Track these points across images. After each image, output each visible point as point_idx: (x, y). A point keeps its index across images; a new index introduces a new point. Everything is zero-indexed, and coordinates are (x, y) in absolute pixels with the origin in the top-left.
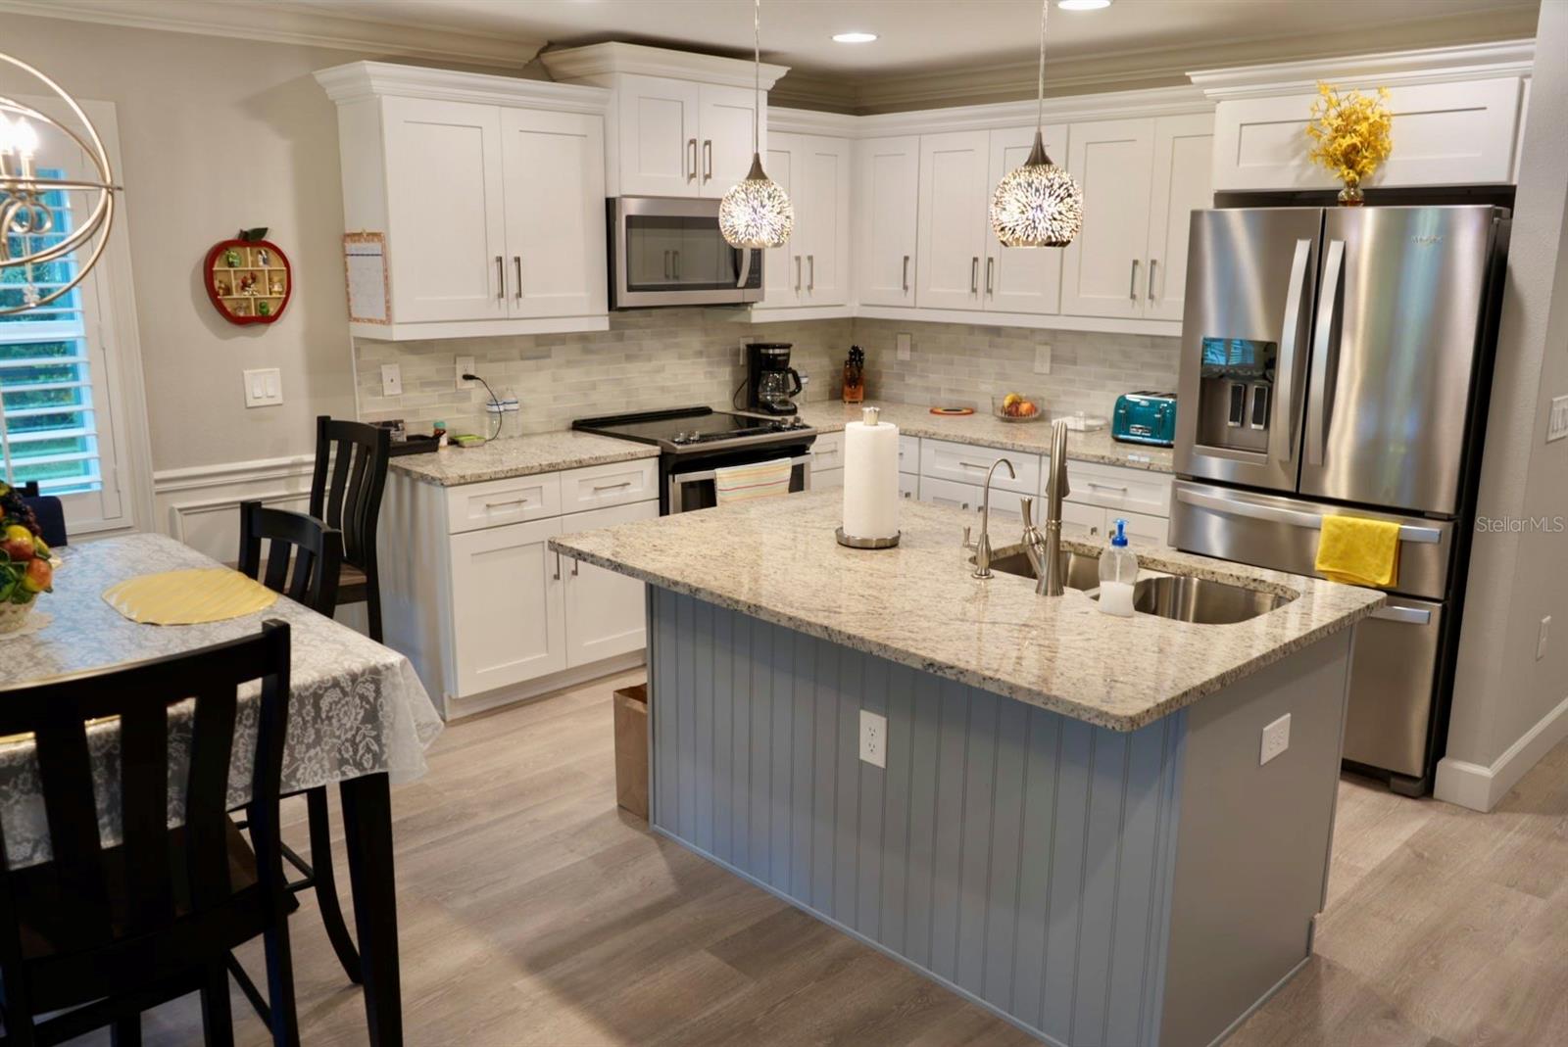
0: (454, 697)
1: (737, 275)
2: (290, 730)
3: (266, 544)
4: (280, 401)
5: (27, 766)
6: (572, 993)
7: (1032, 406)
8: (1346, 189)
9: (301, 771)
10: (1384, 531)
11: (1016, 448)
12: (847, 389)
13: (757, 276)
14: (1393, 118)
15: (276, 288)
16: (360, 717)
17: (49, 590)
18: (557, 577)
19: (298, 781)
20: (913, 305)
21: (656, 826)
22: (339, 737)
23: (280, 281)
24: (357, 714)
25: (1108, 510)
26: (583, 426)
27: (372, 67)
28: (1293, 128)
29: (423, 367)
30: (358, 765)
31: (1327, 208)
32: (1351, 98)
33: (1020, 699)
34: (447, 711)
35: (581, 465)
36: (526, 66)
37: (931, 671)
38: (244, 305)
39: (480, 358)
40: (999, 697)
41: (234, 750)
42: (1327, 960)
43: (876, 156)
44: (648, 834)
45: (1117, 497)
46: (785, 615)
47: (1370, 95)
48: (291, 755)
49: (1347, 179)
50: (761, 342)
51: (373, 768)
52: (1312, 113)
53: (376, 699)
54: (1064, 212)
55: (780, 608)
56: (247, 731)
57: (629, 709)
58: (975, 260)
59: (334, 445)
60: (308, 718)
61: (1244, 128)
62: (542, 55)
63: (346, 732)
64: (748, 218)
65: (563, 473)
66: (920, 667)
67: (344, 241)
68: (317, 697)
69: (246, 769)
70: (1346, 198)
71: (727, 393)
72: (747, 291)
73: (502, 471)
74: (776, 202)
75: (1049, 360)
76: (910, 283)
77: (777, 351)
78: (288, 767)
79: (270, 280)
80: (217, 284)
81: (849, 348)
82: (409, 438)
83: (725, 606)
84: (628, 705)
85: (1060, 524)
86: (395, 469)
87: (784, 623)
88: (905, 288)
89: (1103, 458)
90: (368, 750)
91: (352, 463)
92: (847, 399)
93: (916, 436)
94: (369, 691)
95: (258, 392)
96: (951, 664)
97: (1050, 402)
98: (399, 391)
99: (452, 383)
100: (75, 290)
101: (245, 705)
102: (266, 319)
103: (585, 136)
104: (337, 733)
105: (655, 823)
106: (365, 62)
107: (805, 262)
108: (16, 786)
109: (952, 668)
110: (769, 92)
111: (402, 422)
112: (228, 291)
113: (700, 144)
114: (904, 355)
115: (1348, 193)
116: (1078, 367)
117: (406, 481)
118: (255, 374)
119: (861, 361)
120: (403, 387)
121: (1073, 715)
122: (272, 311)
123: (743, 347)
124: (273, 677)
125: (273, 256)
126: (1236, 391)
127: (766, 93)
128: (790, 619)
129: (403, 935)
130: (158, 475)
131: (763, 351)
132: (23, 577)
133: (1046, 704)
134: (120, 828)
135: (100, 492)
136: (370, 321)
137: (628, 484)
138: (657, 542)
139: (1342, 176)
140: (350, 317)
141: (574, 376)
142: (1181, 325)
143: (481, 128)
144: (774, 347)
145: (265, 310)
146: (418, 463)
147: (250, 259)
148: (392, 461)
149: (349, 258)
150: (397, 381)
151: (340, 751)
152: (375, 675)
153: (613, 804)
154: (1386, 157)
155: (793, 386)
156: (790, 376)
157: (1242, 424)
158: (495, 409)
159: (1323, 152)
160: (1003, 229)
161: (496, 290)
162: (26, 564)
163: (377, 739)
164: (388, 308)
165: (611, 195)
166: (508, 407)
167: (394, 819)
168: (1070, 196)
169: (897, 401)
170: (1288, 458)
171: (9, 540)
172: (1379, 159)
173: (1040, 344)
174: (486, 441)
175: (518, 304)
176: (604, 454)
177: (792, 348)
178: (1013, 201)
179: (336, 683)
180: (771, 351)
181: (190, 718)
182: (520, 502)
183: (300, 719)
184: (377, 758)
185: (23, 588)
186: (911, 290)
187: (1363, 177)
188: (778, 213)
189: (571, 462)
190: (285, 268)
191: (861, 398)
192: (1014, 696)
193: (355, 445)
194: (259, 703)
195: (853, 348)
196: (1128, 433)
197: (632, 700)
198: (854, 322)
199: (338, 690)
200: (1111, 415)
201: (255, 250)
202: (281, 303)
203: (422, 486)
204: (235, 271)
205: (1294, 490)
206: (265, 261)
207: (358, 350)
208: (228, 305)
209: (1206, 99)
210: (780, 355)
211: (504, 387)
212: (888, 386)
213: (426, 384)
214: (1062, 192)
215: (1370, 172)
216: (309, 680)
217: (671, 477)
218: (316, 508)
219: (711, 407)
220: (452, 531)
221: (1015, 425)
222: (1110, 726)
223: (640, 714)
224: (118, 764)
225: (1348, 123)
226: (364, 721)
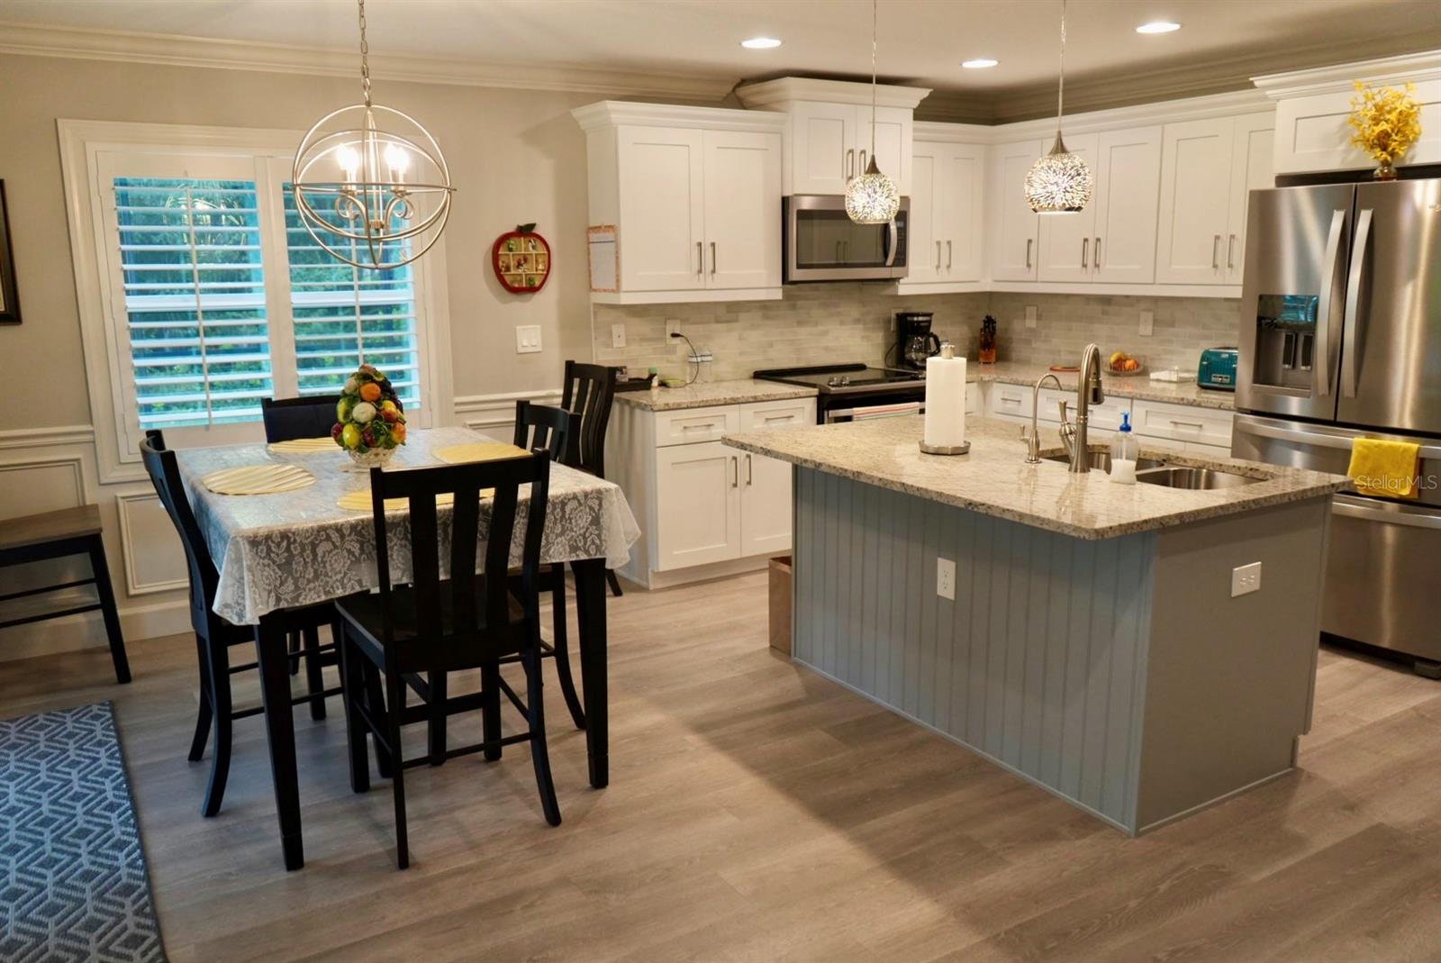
0: (656, 571)
1: (886, 255)
2: (547, 523)
3: (532, 429)
4: (539, 349)
5: (402, 524)
6: (723, 745)
7: (1136, 362)
8: (1381, 168)
9: (552, 550)
10: (1406, 450)
11: (1112, 393)
12: (982, 352)
13: (903, 257)
14: (1422, 107)
15: (541, 267)
16: (589, 520)
17: (404, 444)
18: (735, 485)
19: (550, 557)
20: (1035, 279)
21: (796, 658)
22: (576, 532)
23: (544, 262)
24: (587, 519)
25: (1188, 444)
26: (761, 375)
27: (611, 105)
28: (1340, 119)
29: (643, 327)
30: (587, 552)
31: (1359, 184)
32: (1382, 93)
33: (1026, 522)
34: (650, 581)
35: (756, 400)
36: (725, 98)
37: (970, 508)
38: (519, 278)
39: (684, 321)
40: (1014, 522)
41: (514, 531)
42: (1308, 773)
43: (1007, 158)
44: (790, 664)
45: (1193, 431)
46: (876, 477)
47: (1401, 89)
48: (547, 539)
49: (1381, 159)
50: (908, 311)
51: (595, 555)
52: (1352, 106)
53: (599, 510)
54: (1074, 186)
55: (875, 473)
56: (522, 520)
57: (779, 571)
58: (1086, 240)
59: (577, 381)
60: (558, 517)
61: (1299, 121)
62: (737, 90)
63: (580, 529)
64: (864, 201)
65: (742, 405)
66: (963, 506)
67: (588, 233)
68: (563, 504)
69: (520, 545)
70: (1380, 175)
71: (880, 354)
72: (894, 269)
73: (696, 402)
74: (885, 190)
75: (1151, 322)
76: (1032, 262)
77: (921, 319)
78: (545, 547)
79: (537, 261)
80: (500, 264)
81: (984, 318)
82: (630, 379)
83: (838, 474)
84: (778, 567)
85: (1086, 419)
86: (619, 400)
87: (876, 483)
88: (1029, 265)
89: (1182, 399)
90: (593, 543)
91: (588, 397)
92: (982, 360)
93: (1031, 386)
94: (595, 503)
95: (525, 343)
96: (983, 502)
97: (1152, 359)
98: (624, 345)
99: (663, 339)
100: (408, 267)
101: (521, 503)
102: (533, 289)
103: (766, 150)
104: (575, 529)
105: (795, 655)
106: (607, 101)
107: (944, 246)
108: (395, 535)
109: (983, 505)
110: (914, 110)
111: (625, 367)
112: (508, 269)
113: (857, 152)
114: (1031, 323)
115: (1382, 171)
116: (1176, 329)
117: (627, 409)
118: (524, 329)
119: (994, 328)
120: (627, 341)
121: (1059, 531)
122: (537, 283)
123: (893, 316)
124: (539, 484)
125: (539, 244)
126: (1288, 339)
127: (912, 111)
128: (880, 479)
129: (611, 707)
130: (458, 399)
131: (909, 319)
132: (392, 432)
133: (1042, 524)
134: (449, 570)
135: (419, 410)
136: (605, 291)
137: (792, 417)
138: (799, 439)
139: (1376, 158)
140: (591, 289)
141: (756, 336)
142: (1241, 288)
143: (688, 146)
144: (918, 315)
145: (532, 283)
146: (634, 396)
147: (523, 246)
148: (616, 395)
149: (591, 245)
150: (623, 337)
151: (576, 541)
152: (599, 495)
153: (767, 645)
154: (1415, 139)
155: (933, 348)
156: (932, 339)
157: (1294, 367)
158: (694, 360)
159: (1361, 138)
160: (1031, 200)
161: (696, 267)
162: (392, 425)
163: (599, 536)
164: (618, 281)
165: (787, 193)
166: (704, 359)
167: (608, 644)
168: (1079, 175)
169: (1025, 362)
170: (1327, 392)
171: (384, 409)
172: (1408, 142)
173: (1144, 310)
174: (687, 384)
175: (713, 279)
176: (774, 393)
177: (933, 316)
178: (1038, 180)
179: (575, 497)
180: (915, 319)
181: (490, 507)
182: (709, 425)
183: (553, 517)
184: (598, 548)
185: (390, 439)
186: (1033, 268)
187: (1395, 158)
188: (886, 197)
189: (748, 397)
190: (546, 252)
191: (993, 359)
192: (1022, 521)
193: (591, 381)
194: (529, 503)
195: (987, 317)
196: (1210, 381)
197: (782, 564)
198: (990, 296)
199: (576, 502)
200: (1196, 367)
201: (527, 239)
202: (543, 277)
203: (638, 412)
204: (513, 255)
205: (1332, 419)
206: (534, 247)
207: (595, 313)
208: (508, 279)
209: (1269, 99)
210: (922, 322)
211: (702, 344)
212: (1018, 350)
213: (644, 339)
214: (1073, 172)
215: (1402, 153)
216: (559, 493)
217: (826, 413)
218: (566, 403)
219: (866, 364)
220: (658, 445)
221: (1120, 378)
222: (1082, 536)
223: (785, 573)
224: (450, 530)
225: (1380, 114)
226: (591, 523)
